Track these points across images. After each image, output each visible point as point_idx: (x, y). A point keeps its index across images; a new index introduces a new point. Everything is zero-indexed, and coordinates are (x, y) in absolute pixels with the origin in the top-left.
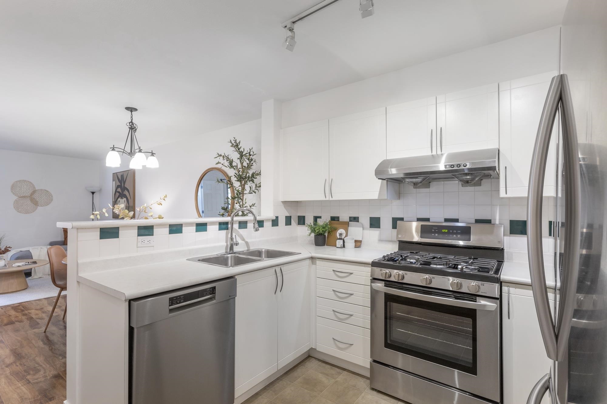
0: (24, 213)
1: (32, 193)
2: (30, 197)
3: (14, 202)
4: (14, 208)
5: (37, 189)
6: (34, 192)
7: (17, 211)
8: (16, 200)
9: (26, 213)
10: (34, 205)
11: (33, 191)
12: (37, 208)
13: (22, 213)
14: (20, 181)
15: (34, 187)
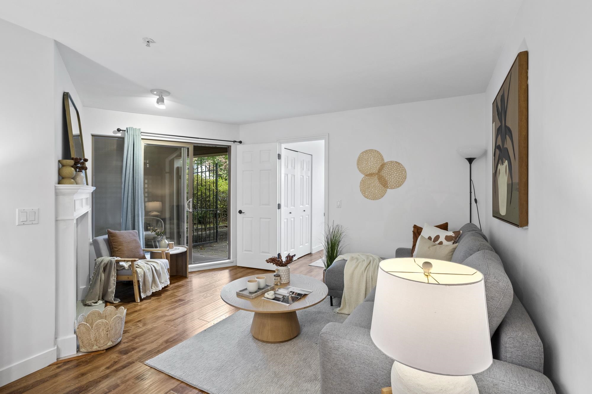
0: (372, 199)
1: (380, 167)
2: (377, 174)
3: (361, 182)
4: (361, 191)
5: (386, 161)
6: (383, 166)
7: (364, 196)
8: (362, 180)
9: (374, 200)
10: (382, 186)
11: (381, 166)
12: (387, 191)
13: (370, 199)
14: (366, 152)
15: (383, 160)
